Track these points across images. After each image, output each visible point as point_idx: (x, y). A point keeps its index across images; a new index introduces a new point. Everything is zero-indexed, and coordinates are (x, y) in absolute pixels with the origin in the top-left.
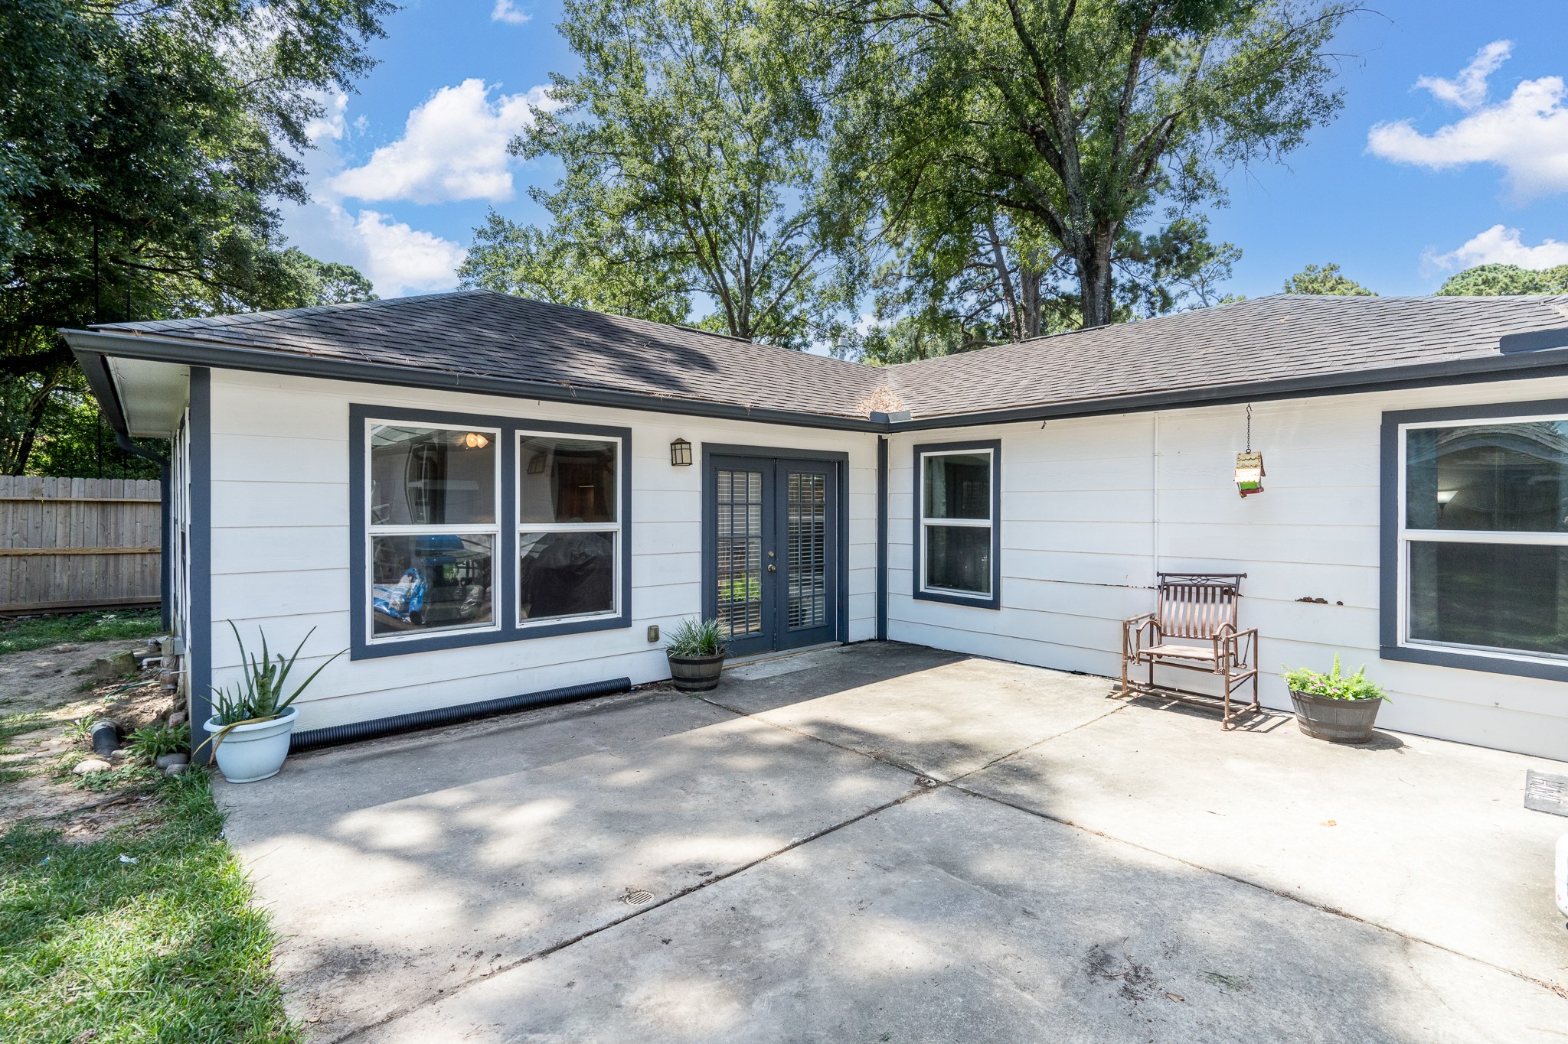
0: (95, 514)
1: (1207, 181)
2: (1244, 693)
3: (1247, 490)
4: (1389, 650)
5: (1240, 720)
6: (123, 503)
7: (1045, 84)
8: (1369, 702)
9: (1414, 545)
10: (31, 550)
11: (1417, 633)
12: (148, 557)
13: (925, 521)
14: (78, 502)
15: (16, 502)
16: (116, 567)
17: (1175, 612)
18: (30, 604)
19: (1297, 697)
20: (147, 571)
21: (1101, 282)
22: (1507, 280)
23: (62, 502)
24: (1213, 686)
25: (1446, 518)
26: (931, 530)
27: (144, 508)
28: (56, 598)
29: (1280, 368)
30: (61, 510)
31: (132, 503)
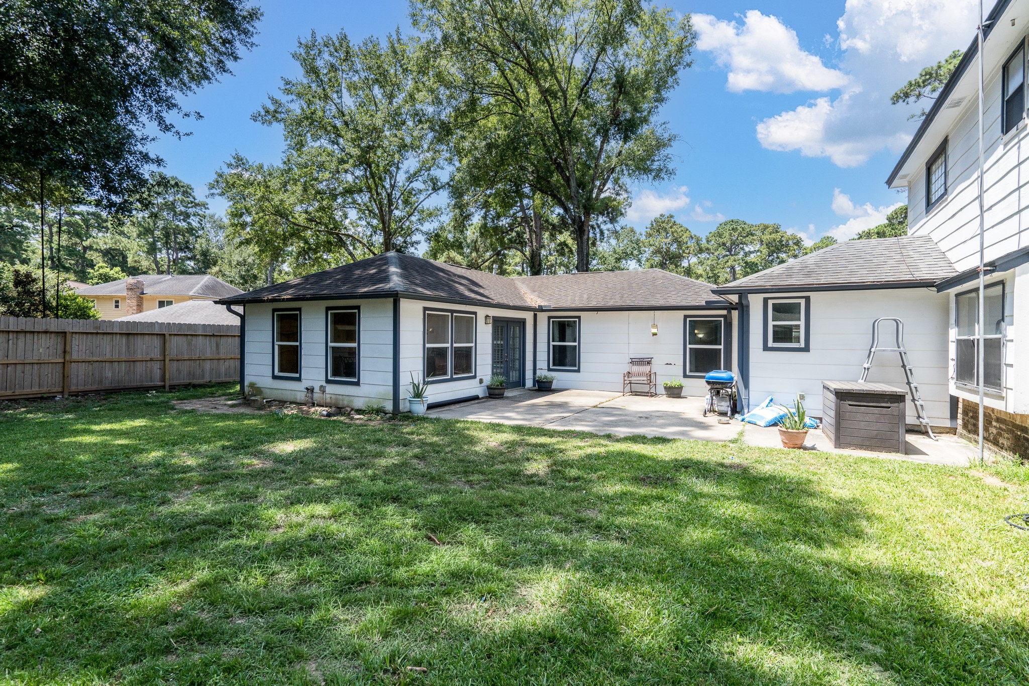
0: (124, 339)
1: (624, 187)
2: (653, 390)
3: (655, 334)
4: (685, 376)
5: (652, 396)
6: (137, 334)
7: (562, 145)
8: (680, 388)
9: (690, 349)
10: (95, 359)
11: (691, 371)
12: (149, 363)
13: (552, 343)
14: (116, 333)
15: (87, 333)
16: (134, 367)
17: (635, 369)
18: (94, 388)
19: (665, 388)
20: (148, 369)
21: (585, 237)
22: (741, 229)
23: (109, 333)
24: (646, 388)
25: (701, 342)
26: (554, 346)
27: (147, 337)
28: (107, 385)
29: (661, 303)
30: (109, 337)
31: (141, 334)
